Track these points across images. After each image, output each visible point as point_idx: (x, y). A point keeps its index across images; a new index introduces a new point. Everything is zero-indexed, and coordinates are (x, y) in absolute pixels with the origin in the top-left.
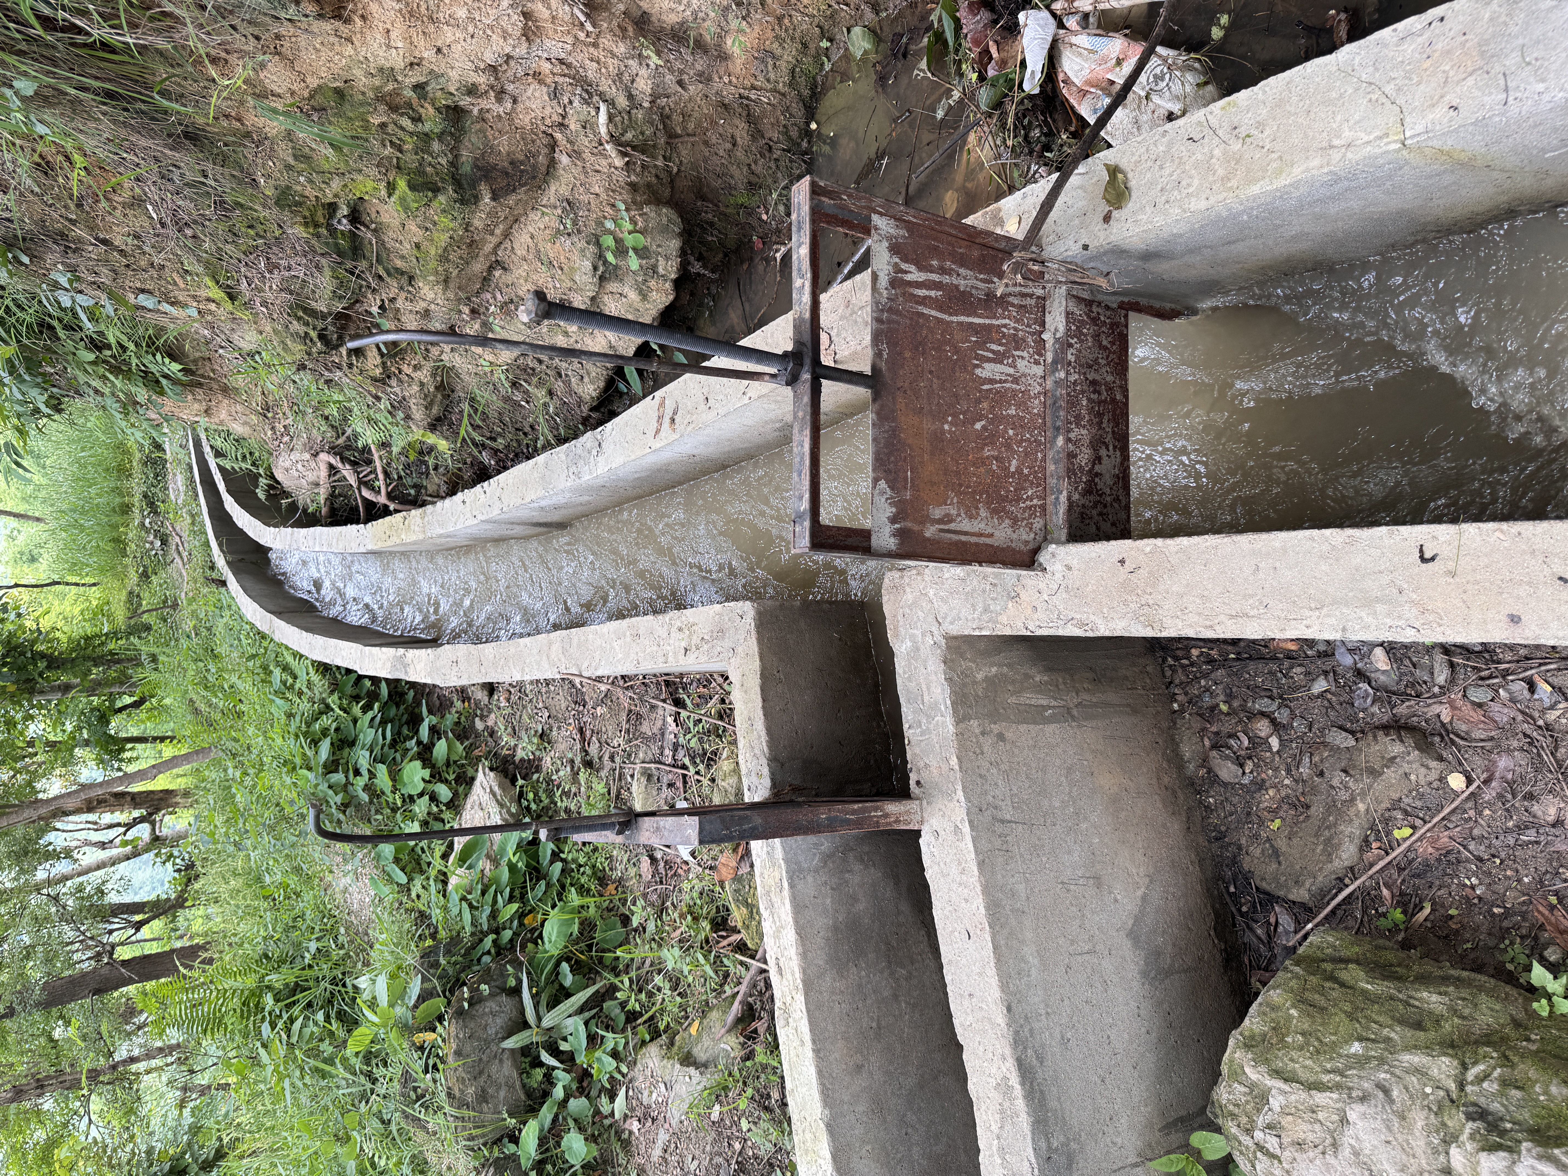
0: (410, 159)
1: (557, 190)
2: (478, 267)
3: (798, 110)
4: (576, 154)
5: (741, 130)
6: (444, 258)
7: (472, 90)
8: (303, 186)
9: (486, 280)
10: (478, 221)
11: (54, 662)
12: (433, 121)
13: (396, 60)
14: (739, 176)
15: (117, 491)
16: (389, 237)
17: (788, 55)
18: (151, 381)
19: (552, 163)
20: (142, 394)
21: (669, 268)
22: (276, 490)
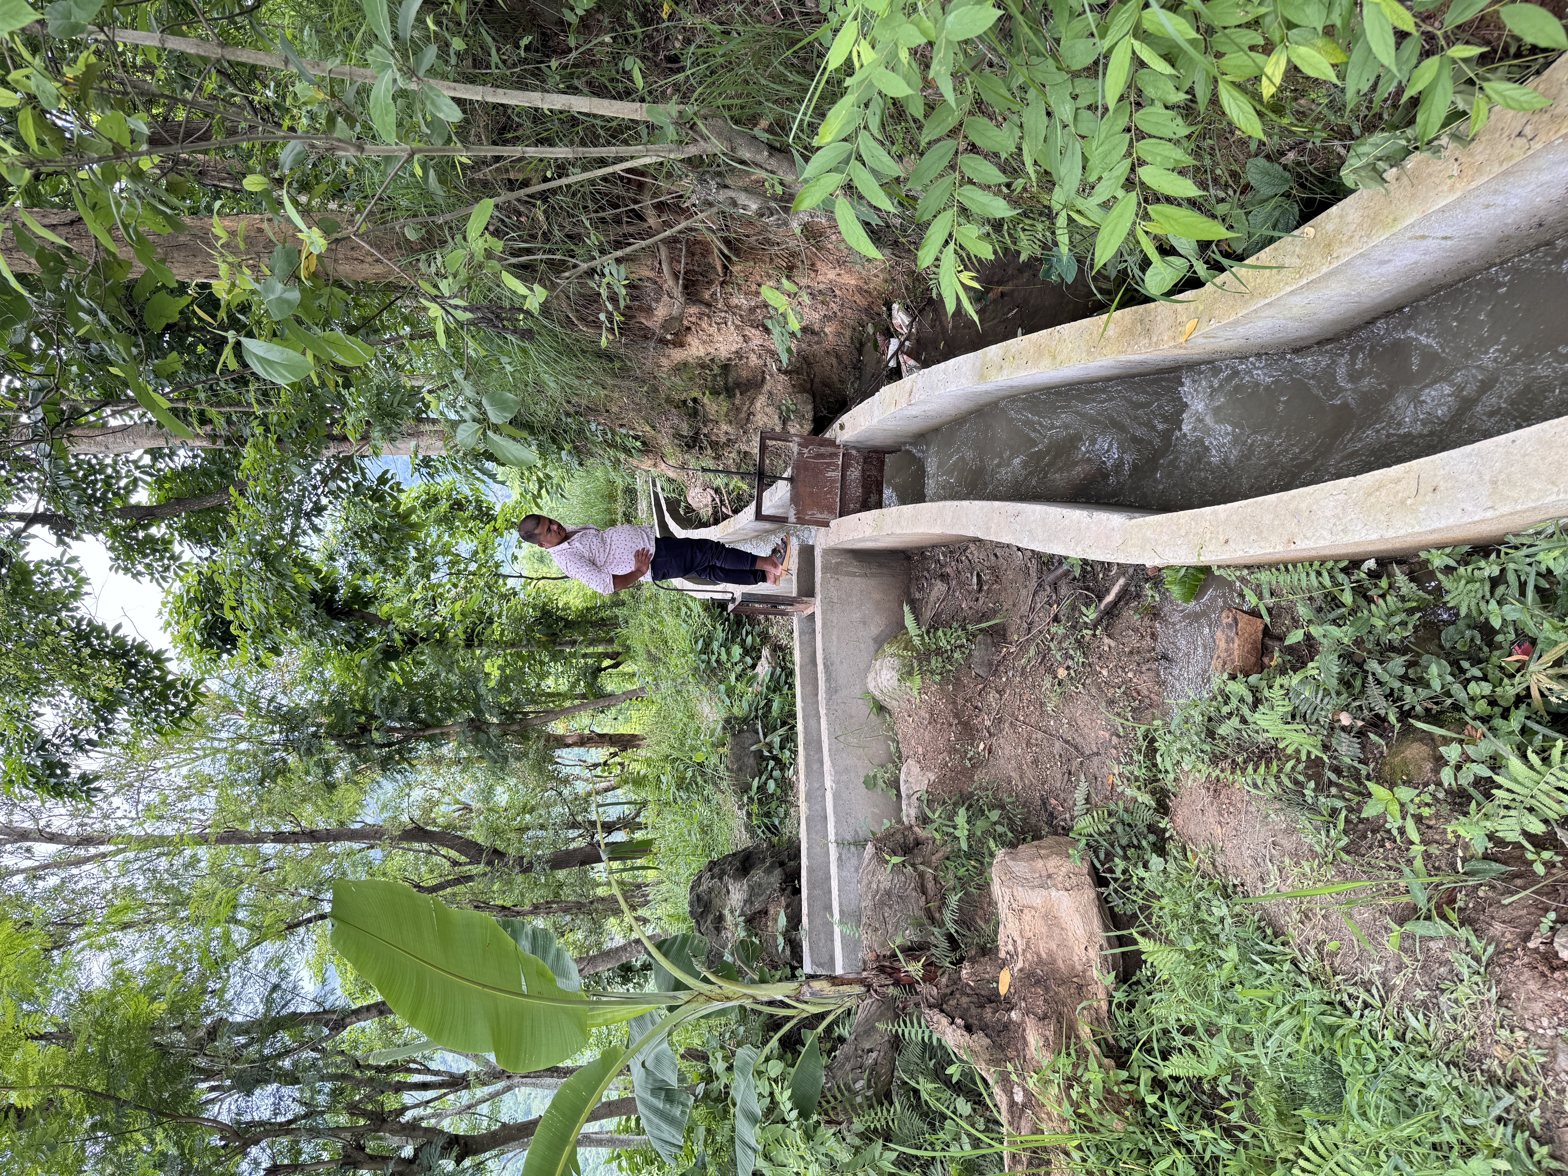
0: (709, 384)
1: (767, 387)
2: (743, 415)
3: (855, 353)
4: (771, 375)
5: (834, 361)
6: (727, 415)
7: (730, 359)
8: (675, 396)
9: (748, 419)
10: (737, 402)
11: (569, 624)
12: (717, 371)
13: (702, 353)
14: (835, 378)
15: (608, 511)
16: (707, 408)
17: (848, 333)
18: (627, 451)
19: (764, 379)
20: (622, 456)
21: (810, 415)
22: (689, 509)
